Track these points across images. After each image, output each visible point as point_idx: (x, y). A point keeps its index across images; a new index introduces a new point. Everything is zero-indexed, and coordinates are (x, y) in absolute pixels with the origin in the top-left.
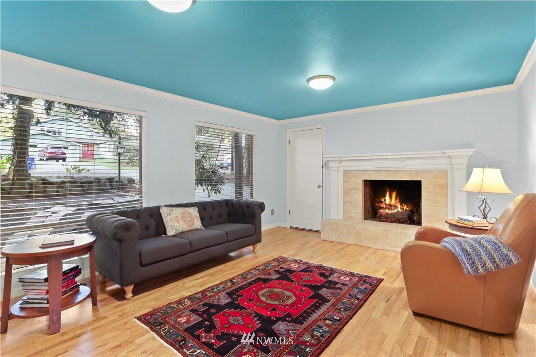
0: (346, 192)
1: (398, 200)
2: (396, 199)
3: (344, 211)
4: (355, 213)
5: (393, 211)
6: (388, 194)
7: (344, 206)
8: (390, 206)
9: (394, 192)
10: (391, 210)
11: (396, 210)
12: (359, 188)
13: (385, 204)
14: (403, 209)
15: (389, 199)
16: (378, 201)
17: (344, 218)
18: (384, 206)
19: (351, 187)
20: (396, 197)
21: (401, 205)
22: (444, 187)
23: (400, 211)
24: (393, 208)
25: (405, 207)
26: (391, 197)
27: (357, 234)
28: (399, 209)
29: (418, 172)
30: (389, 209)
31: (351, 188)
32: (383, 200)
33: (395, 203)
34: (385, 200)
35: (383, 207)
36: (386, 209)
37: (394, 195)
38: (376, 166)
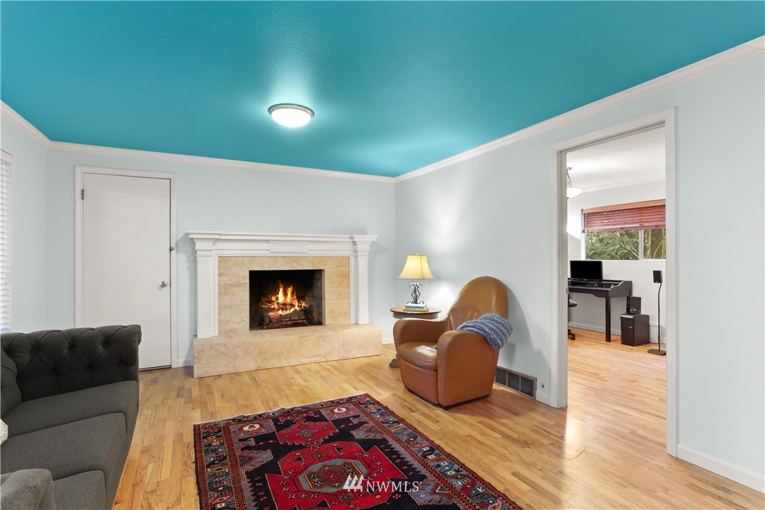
0: (223, 291)
1: (295, 297)
2: (292, 296)
3: (219, 323)
4: (238, 323)
5: (288, 312)
6: (281, 290)
7: (219, 314)
8: (284, 306)
9: (290, 287)
10: (286, 309)
11: (293, 310)
12: (245, 283)
13: (278, 303)
14: (301, 306)
15: (282, 296)
16: (267, 302)
17: (219, 333)
18: (276, 306)
19: (232, 282)
20: (293, 293)
21: (299, 302)
22: (346, 276)
23: (298, 309)
24: (288, 307)
25: (304, 305)
26: (285, 294)
27: (261, 352)
28: (296, 307)
29: (322, 259)
30: (283, 310)
31: (231, 285)
32: (274, 299)
33: (291, 301)
34: (277, 299)
35: (274, 308)
36: (278, 310)
37: (290, 291)
38: (272, 250)
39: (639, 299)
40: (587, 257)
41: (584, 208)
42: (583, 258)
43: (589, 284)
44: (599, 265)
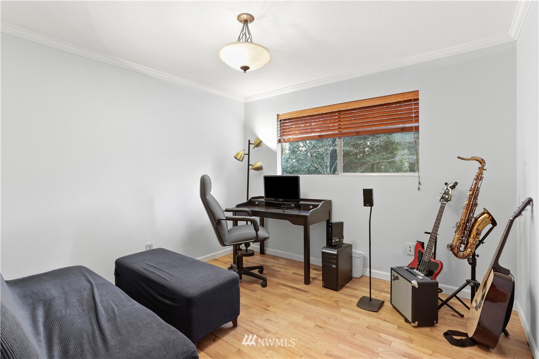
39: (341, 225)
40: (283, 171)
41: (280, 113)
42: (279, 173)
43: (284, 204)
44: (296, 180)
